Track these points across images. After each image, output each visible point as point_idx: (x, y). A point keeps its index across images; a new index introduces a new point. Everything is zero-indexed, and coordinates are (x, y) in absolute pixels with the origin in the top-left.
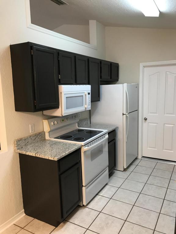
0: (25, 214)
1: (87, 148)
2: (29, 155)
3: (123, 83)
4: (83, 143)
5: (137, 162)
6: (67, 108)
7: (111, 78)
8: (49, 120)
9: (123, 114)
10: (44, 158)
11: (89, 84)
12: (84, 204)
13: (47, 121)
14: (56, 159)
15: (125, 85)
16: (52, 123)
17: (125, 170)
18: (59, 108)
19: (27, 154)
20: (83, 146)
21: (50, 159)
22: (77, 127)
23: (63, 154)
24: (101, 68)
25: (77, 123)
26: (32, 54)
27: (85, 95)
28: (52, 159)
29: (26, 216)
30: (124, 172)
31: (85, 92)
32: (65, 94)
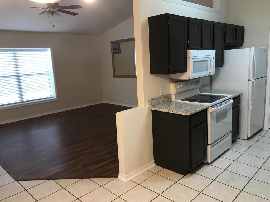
0: (155, 165)
1: (213, 109)
2: (163, 111)
3: (250, 47)
4: (209, 104)
5: (262, 133)
6: (194, 72)
7: (235, 43)
8: (176, 84)
9: (249, 80)
10: (177, 113)
11: (213, 49)
12: (208, 162)
13: (174, 84)
14: (188, 114)
15: (253, 49)
16: (178, 86)
17: (249, 139)
18: (186, 72)
19: (161, 110)
20: (209, 107)
21: (183, 114)
22: (199, 92)
23: (194, 111)
24: (225, 32)
25: (199, 89)
26: (169, 24)
27: (210, 60)
28: (185, 114)
29: (156, 166)
30: (247, 141)
31: (210, 57)
32: (193, 59)
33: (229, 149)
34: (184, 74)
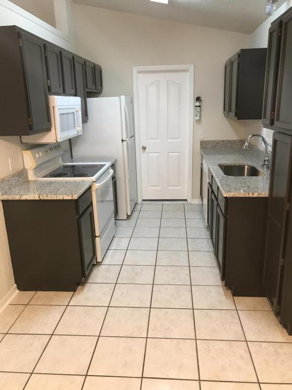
0: (18, 291)
2: (28, 199)
3: (120, 96)
4: (94, 178)
7: (96, 89)
8: (33, 151)
9: (123, 141)
11: (76, 95)
12: (98, 261)
13: (29, 152)
14: (75, 197)
15: (123, 97)
17: (129, 217)
18: (51, 130)
20: (94, 182)
22: (62, 163)
25: (60, 158)
27: (77, 111)
28: (69, 198)
30: (127, 220)
31: (76, 107)
32: (59, 109)
33: (114, 237)
34: (46, 134)
